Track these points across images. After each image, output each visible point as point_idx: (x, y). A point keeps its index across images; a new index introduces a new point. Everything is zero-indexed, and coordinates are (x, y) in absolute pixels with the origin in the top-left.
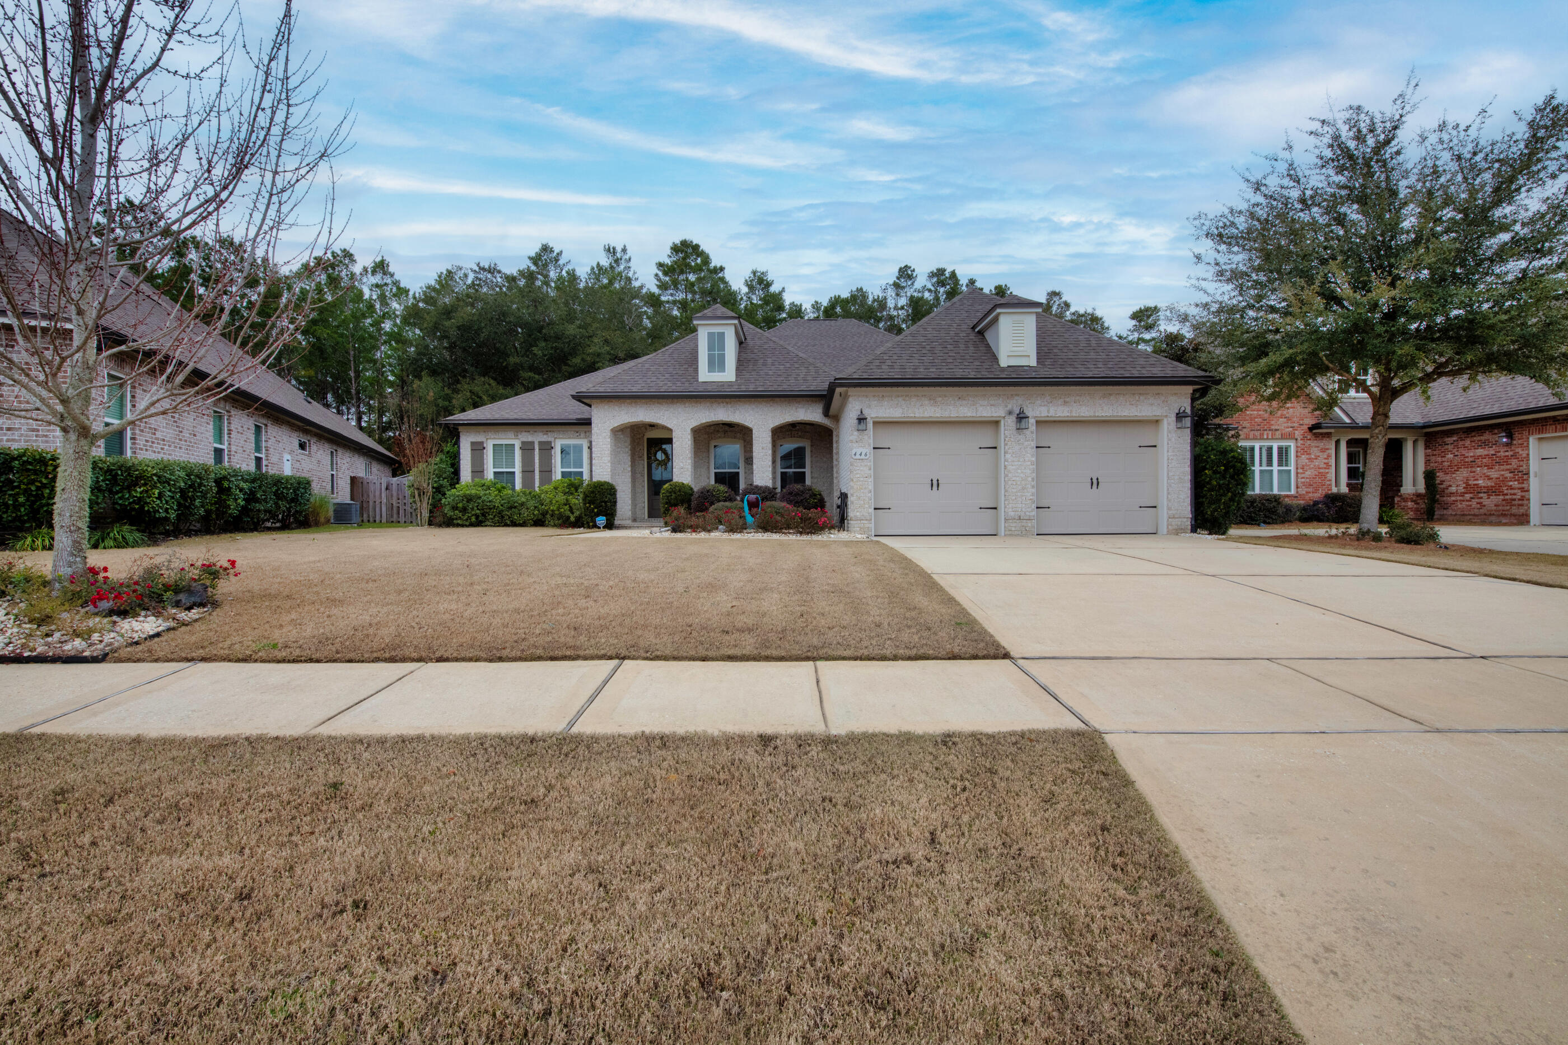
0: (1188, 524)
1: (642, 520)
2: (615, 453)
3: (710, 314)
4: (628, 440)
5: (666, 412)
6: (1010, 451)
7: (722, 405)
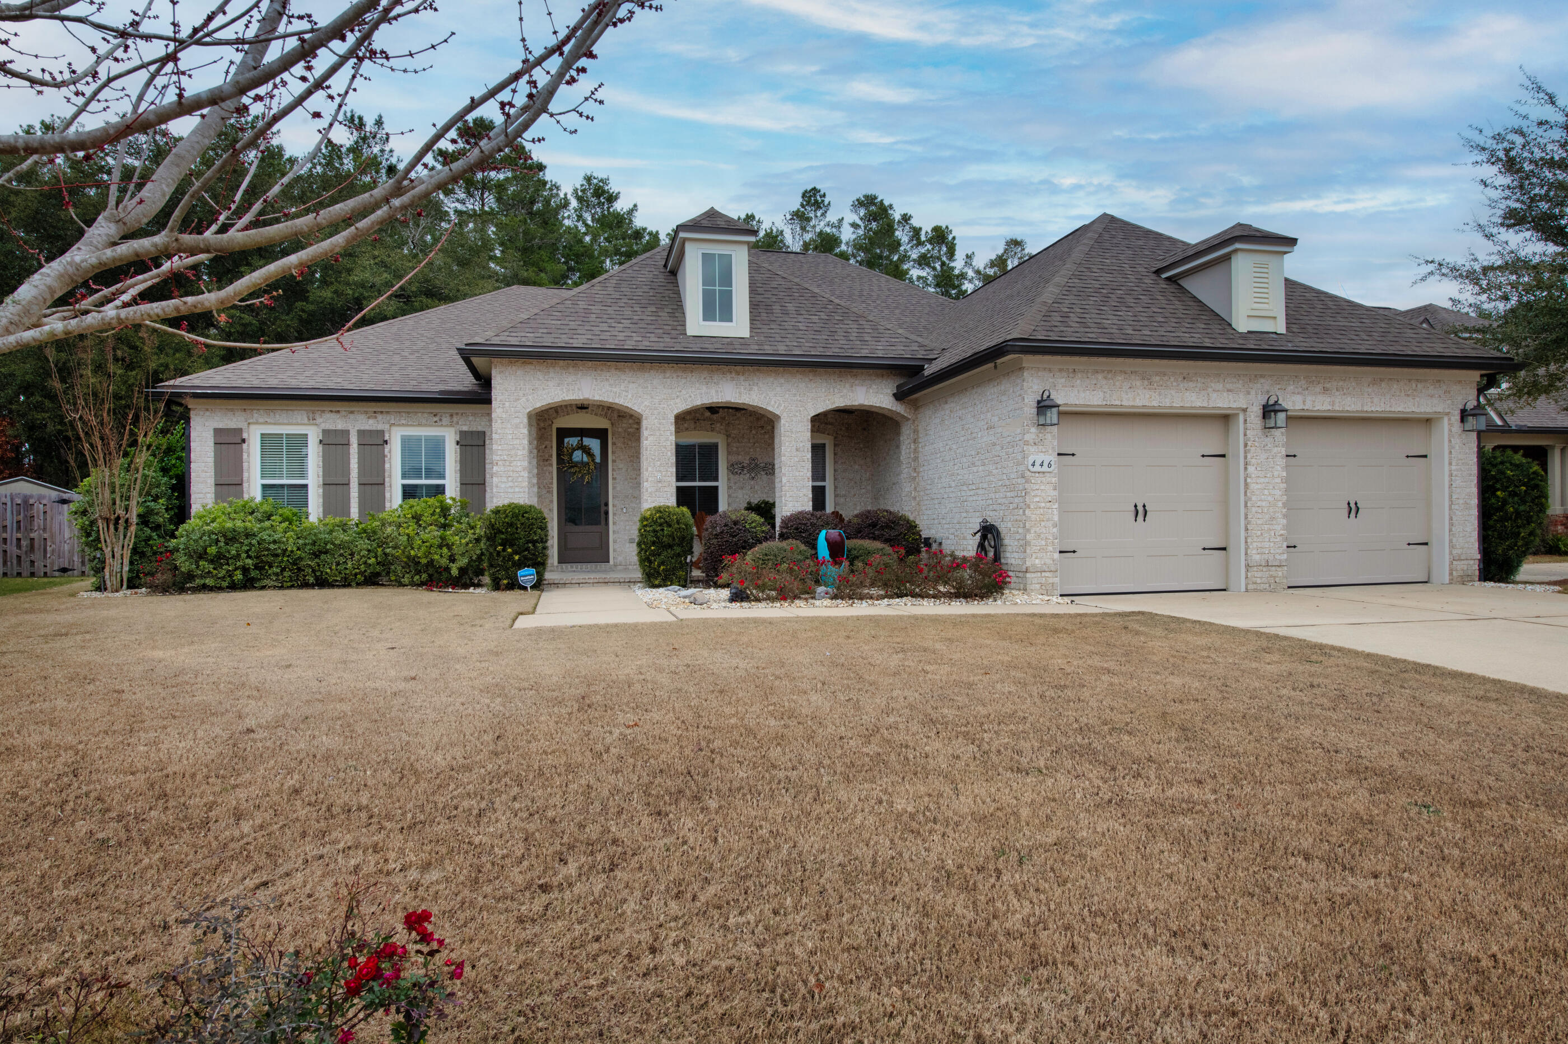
0: (1474, 567)
2: (530, 454)
3: (706, 223)
5: (631, 386)
6: (1253, 461)
7: (729, 376)
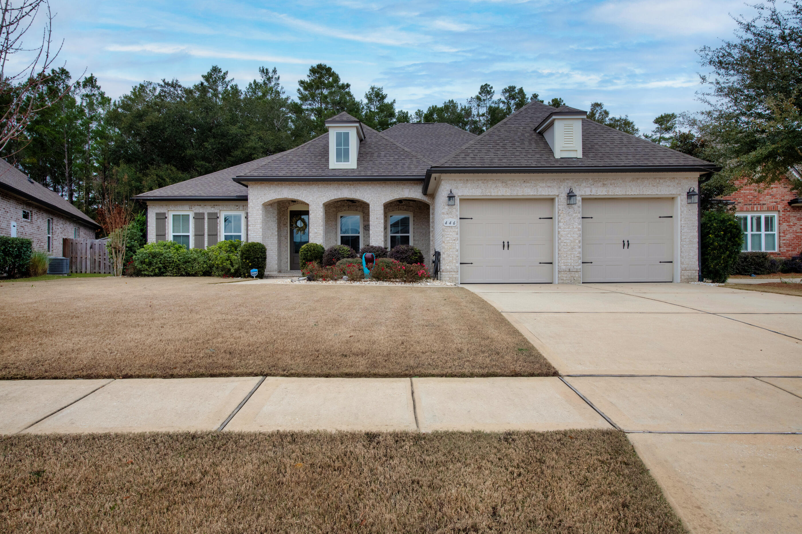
0: (696, 274)
1: (286, 272)
2: (265, 222)
3: (338, 119)
4: (276, 212)
5: (305, 191)
6: (562, 220)
7: (346, 186)
